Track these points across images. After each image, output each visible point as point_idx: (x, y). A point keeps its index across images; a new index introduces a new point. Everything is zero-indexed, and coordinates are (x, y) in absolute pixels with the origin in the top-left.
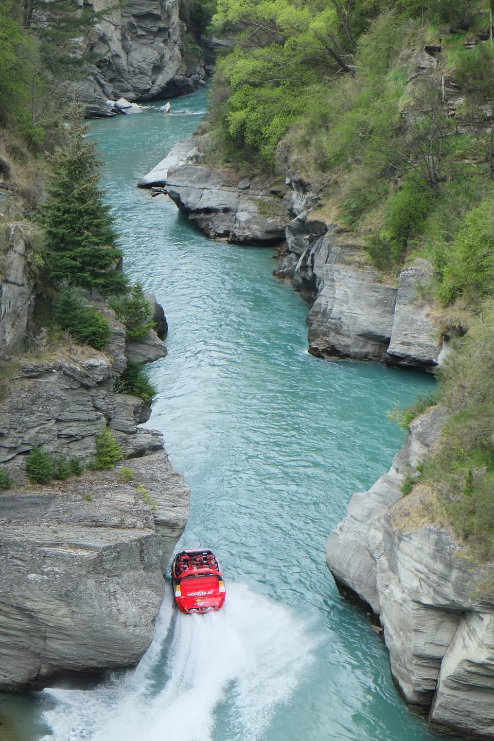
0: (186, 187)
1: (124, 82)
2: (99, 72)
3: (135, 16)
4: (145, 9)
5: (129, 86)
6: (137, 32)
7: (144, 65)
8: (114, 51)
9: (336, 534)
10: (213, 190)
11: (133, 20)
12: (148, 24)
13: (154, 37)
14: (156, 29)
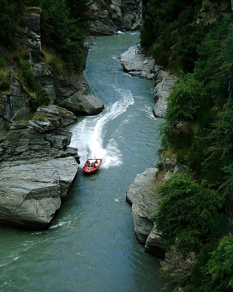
0: (127, 62)
1: (122, 26)
2: (113, 22)
3: (126, 4)
4: (130, 2)
5: (123, 27)
6: (127, 9)
7: (129, 20)
8: (118, 15)
9: (129, 188)
10: (135, 64)
11: (125, 5)
12: (131, 7)
13: (133, 11)
14: (133, 8)
